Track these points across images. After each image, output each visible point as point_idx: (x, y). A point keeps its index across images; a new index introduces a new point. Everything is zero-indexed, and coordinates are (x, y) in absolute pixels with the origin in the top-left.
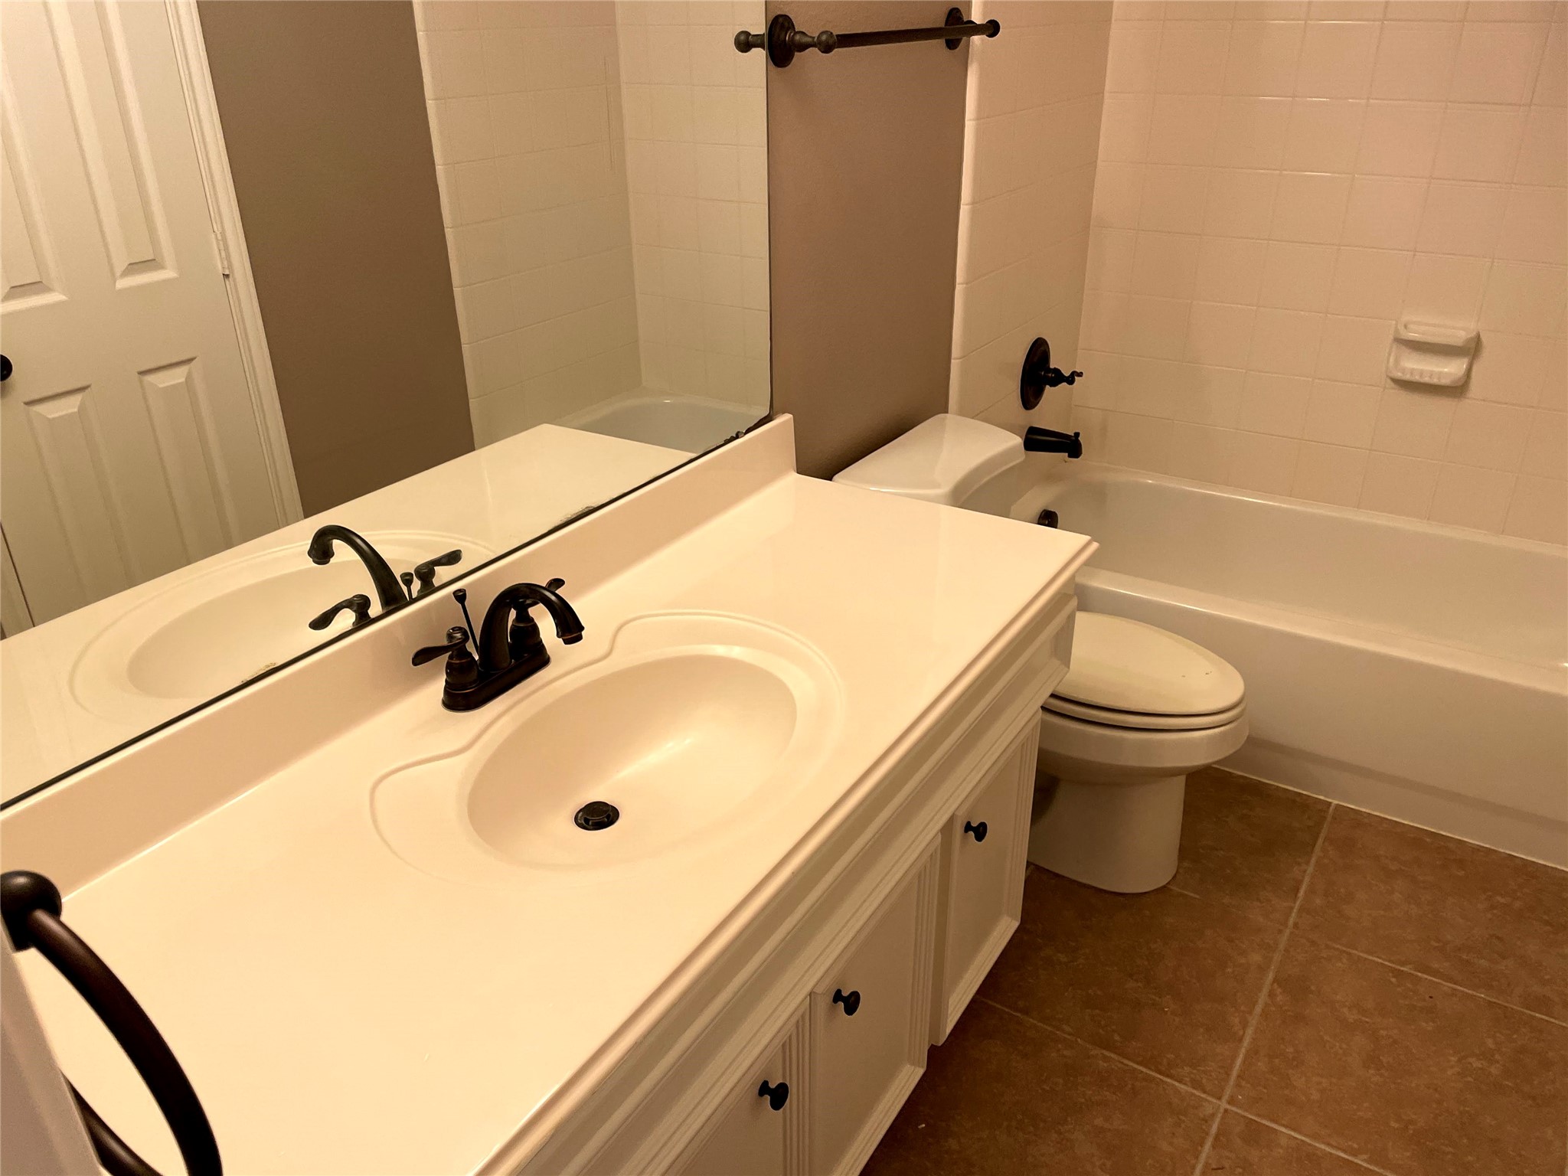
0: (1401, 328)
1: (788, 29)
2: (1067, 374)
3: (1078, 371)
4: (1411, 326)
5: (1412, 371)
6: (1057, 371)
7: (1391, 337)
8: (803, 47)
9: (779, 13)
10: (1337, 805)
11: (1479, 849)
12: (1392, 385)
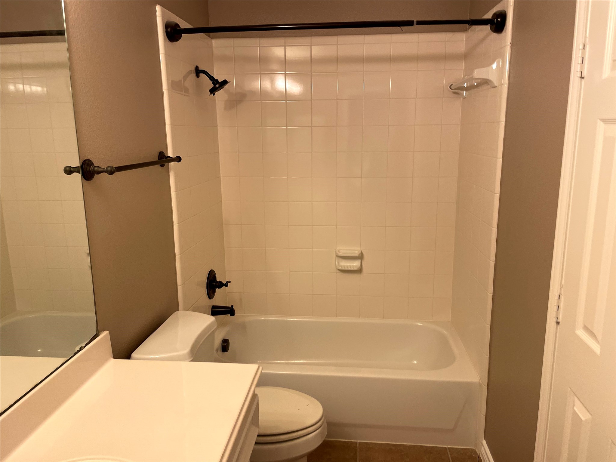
0: (337, 252)
1: (91, 165)
2: (225, 283)
3: (229, 281)
4: (340, 251)
5: (344, 266)
6: (220, 282)
7: (335, 256)
8: (99, 173)
9: (86, 159)
10: (359, 442)
11: (411, 447)
12: (339, 271)
